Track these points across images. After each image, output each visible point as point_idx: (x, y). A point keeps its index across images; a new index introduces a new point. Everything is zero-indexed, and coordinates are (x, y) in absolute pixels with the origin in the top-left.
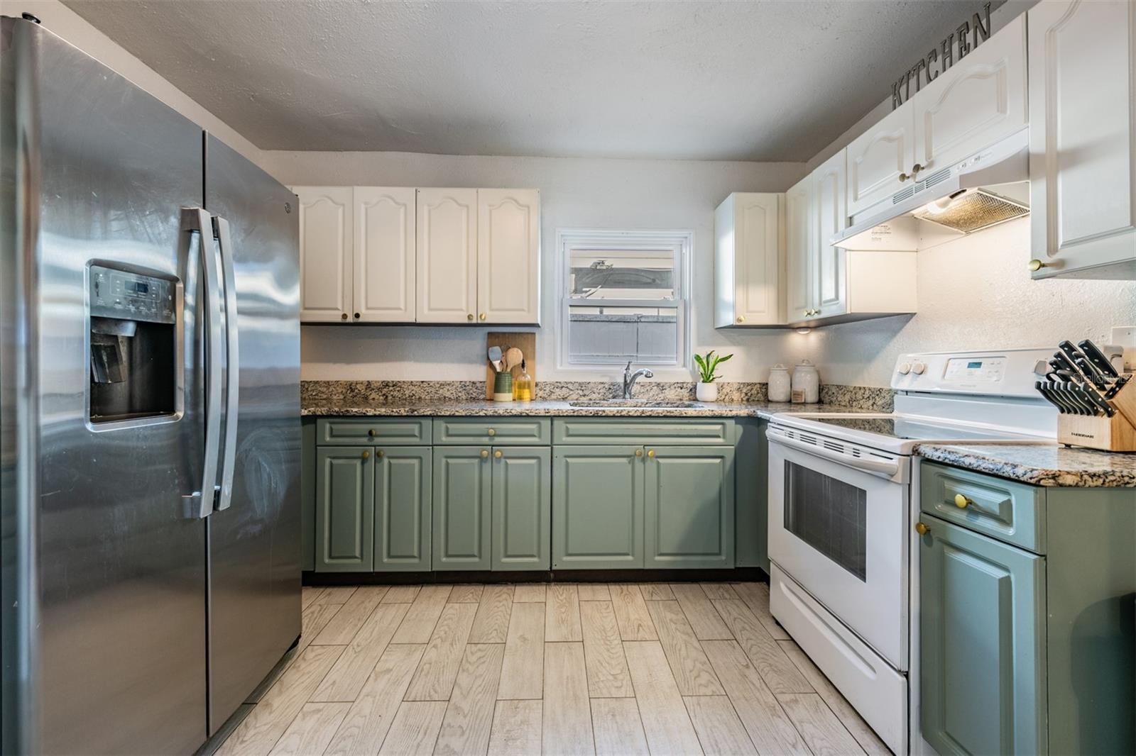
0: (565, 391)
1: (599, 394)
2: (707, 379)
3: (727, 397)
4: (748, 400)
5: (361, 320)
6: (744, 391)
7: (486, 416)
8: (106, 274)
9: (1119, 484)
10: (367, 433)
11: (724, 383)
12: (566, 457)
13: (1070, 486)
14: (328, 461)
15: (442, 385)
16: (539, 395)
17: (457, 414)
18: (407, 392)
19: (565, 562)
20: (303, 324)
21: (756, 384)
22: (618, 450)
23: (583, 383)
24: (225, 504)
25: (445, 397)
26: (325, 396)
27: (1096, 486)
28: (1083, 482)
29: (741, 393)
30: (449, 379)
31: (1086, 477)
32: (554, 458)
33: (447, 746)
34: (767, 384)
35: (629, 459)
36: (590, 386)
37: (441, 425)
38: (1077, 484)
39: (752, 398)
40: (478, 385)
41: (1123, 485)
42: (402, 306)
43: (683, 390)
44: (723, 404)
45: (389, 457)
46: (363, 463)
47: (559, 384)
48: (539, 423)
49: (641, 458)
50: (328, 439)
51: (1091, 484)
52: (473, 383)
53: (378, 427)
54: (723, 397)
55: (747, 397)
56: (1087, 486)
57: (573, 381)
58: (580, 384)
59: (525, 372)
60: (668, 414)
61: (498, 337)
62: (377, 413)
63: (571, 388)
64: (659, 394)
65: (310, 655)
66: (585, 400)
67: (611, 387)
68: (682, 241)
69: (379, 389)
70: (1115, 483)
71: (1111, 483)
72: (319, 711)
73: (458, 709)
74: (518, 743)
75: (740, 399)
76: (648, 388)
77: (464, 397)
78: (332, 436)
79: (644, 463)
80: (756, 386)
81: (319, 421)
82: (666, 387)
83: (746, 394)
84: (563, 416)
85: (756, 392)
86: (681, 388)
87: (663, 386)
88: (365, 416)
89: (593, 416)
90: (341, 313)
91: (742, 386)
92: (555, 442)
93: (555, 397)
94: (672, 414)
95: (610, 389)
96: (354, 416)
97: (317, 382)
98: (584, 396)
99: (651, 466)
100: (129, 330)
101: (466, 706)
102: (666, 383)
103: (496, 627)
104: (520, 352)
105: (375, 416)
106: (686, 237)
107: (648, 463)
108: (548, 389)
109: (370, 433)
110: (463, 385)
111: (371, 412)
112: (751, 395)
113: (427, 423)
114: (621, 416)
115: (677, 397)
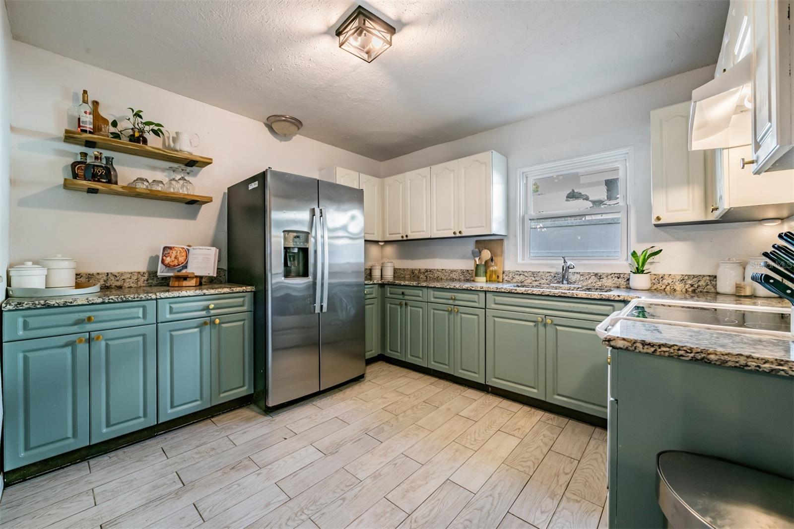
0: (522, 277)
1: (547, 280)
2: (639, 271)
3: (668, 287)
4: (694, 291)
5: (409, 238)
6: (690, 282)
7: (450, 289)
8: (288, 234)
9: (671, 355)
10: (401, 293)
11: (664, 275)
12: (494, 316)
13: (620, 348)
14: (389, 305)
15: (452, 271)
16: (505, 279)
17: (437, 286)
18: (436, 275)
19: (493, 382)
20: (365, 241)
21: (704, 276)
22: (526, 316)
23: (535, 272)
24: (325, 310)
25: (453, 278)
26: (403, 276)
27: (647, 353)
28: (633, 348)
29: (686, 284)
30: (455, 268)
31: (638, 345)
32: (487, 317)
33: (383, 427)
34: (715, 277)
35: (534, 324)
36: (540, 274)
37: (431, 292)
38: (627, 348)
39: (699, 290)
40: (470, 272)
41: (676, 357)
42: (425, 230)
43: (620, 280)
44: (664, 293)
45: (410, 306)
46: (401, 307)
47: (518, 272)
48: (478, 295)
49: (543, 324)
50: (389, 295)
51: (641, 350)
52: (468, 271)
53: (407, 291)
54: (664, 287)
55: (693, 288)
56: (637, 351)
57: (528, 270)
58: (533, 273)
59: (493, 264)
60: (562, 295)
61: (481, 243)
62: (405, 284)
63: (526, 275)
64: (597, 282)
65: (367, 384)
66: (535, 284)
67: (556, 275)
68: (625, 157)
69: (424, 273)
70: (667, 354)
71: (662, 353)
72: (356, 400)
73: (397, 419)
74: (407, 439)
75: (684, 290)
76: (587, 277)
77: (463, 279)
78: (390, 294)
79: (545, 328)
80: (704, 278)
81: (386, 286)
82: (603, 276)
83: (692, 285)
84: (490, 291)
85: (704, 284)
86: (618, 278)
87: (600, 276)
88: (400, 285)
89: (509, 293)
90: (401, 235)
91: (686, 278)
92: (487, 307)
93: (516, 281)
94: (565, 295)
95: (555, 276)
96: (396, 285)
97: (400, 269)
98: (536, 281)
99: (550, 330)
100: (296, 251)
101: (401, 419)
102: (603, 274)
103: (441, 400)
104: (489, 252)
105: (404, 285)
106: (627, 153)
107: (548, 328)
108: (511, 275)
109: (403, 293)
110: (463, 272)
111: (403, 283)
112: (699, 286)
113: (425, 290)
114: (527, 294)
115: (615, 285)
